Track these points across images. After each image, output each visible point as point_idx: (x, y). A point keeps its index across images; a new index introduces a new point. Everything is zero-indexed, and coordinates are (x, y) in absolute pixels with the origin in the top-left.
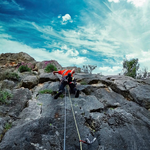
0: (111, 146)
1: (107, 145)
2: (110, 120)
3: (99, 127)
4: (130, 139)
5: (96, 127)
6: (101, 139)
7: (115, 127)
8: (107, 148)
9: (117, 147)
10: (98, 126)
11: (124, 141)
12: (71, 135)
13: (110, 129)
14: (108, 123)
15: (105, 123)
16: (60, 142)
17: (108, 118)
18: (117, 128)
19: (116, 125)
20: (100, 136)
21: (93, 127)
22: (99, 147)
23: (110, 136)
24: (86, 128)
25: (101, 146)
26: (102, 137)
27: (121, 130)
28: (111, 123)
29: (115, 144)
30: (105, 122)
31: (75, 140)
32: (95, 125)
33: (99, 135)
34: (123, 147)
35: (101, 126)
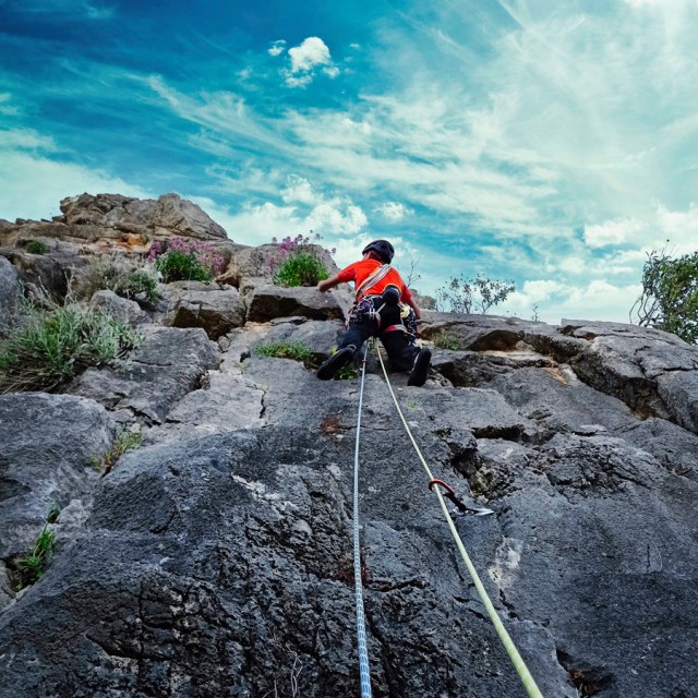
0: (551, 546)
1: (535, 539)
2: (558, 466)
3: (508, 485)
4: (637, 536)
5: (495, 489)
6: (511, 522)
7: (575, 492)
8: (536, 551)
9: (576, 550)
10: (503, 483)
11: (609, 538)
12: (389, 489)
13: (553, 496)
14: (548, 475)
15: (536, 476)
16: (343, 501)
17: (548, 460)
18: (586, 497)
19: (583, 487)
20: (509, 512)
21: (480, 485)
22: (501, 542)
23: (552, 513)
24: (451, 476)
25: (512, 539)
26: (517, 516)
27: (600, 502)
28: (563, 478)
29: (571, 540)
30: (535, 472)
31: (406, 507)
32: (490, 481)
33: (506, 511)
34: (603, 557)
35: (517, 480)
